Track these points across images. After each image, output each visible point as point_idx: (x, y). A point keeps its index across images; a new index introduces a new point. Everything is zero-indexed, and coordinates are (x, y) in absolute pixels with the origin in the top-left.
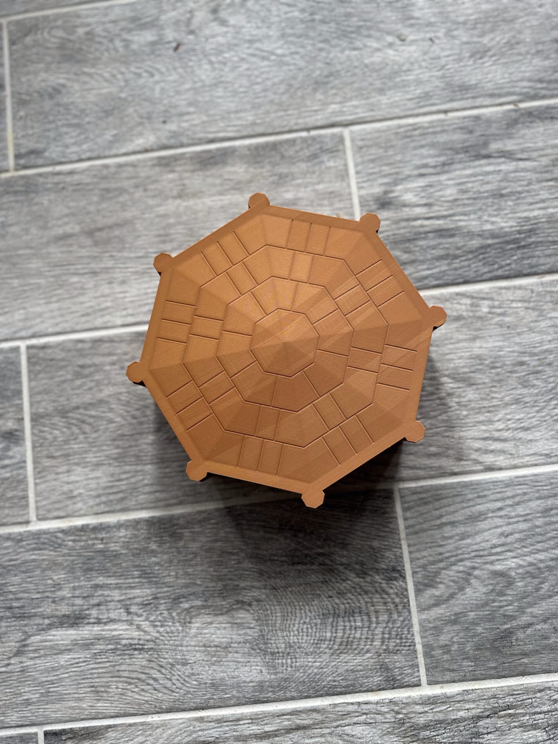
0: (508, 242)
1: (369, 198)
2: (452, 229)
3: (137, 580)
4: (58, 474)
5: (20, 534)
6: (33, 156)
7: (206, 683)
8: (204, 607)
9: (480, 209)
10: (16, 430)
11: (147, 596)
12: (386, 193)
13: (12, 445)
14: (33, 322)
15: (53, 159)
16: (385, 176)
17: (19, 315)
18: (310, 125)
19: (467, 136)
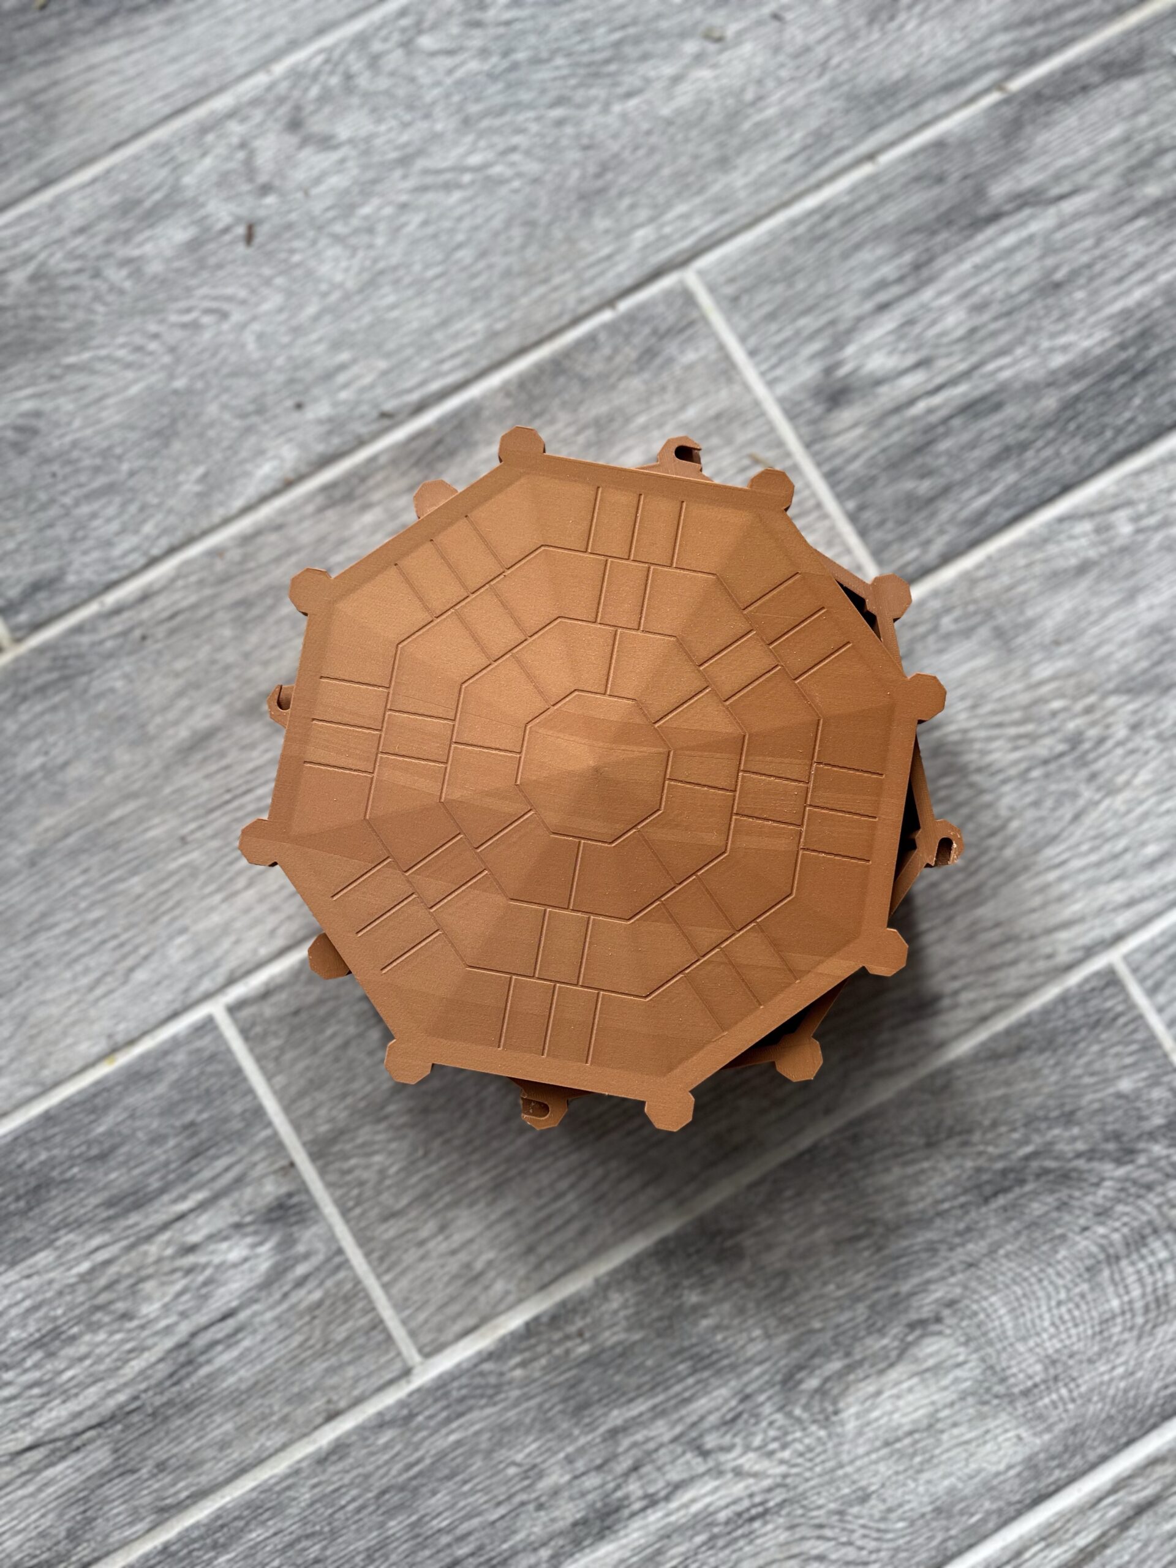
0: (1110, 376)
1: (799, 397)
2: (992, 393)
3: (690, 1381)
4: (421, 1243)
5: (402, 1404)
6: (41, 595)
7: (923, 1515)
8: (850, 1368)
9: (1028, 331)
10: (290, 1195)
11: (726, 1401)
12: (828, 371)
13: (295, 1229)
14: (218, 952)
15: (90, 584)
16: (812, 337)
17: (177, 951)
18: (611, 293)
19: (936, 191)
